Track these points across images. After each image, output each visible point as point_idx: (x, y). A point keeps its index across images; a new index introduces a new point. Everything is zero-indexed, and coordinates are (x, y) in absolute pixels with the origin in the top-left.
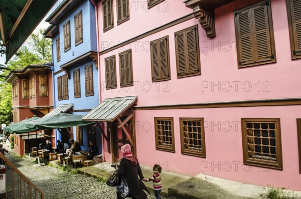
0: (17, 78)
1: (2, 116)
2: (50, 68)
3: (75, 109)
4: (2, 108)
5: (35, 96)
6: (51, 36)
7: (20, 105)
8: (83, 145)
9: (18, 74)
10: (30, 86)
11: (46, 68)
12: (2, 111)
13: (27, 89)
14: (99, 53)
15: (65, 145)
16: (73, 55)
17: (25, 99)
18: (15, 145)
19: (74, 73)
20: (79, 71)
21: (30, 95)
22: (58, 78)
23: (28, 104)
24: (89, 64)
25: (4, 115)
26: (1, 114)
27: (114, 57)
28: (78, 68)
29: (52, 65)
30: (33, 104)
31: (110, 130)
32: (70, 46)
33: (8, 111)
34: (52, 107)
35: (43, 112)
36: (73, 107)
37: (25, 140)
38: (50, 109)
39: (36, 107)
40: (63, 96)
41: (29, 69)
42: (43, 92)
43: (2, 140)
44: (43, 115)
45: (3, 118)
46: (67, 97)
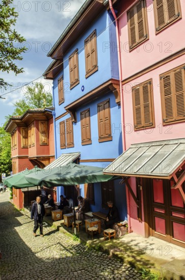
0: (16, 126)
1: (3, 165)
2: (52, 112)
3: (82, 158)
4: (2, 158)
5: (35, 144)
6: (52, 77)
7: (19, 154)
8: (94, 204)
9: (17, 121)
10: (29, 134)
11: (46, 113)
12: (2, 161)
13: (26, 137)
14: (122, 82)
15: (71, 202)
16: (83, 90)
17: (24, 148)
18: (14, 196)
19: (81, 114)
20: (89, 111)
21: (29, 143)
22: (60, 124)
23: (28, 153)
24: (105, 100)
25: (5, 164)
26: (2, 163)
27: (150, 82)
28: (87, 108)
29: (53, 109)
30: (33, 153)
31: (141, 189)
32: (78, 80)
33: (8, 161)
34: (53, 157)
35: (43, 162)
36: (80, 156)
37: (24, 192)
38: (51, 159)
39: (36, 156)
40: (67, 143)
41: (28, 115)
42: (43, 140)
43: (2, 189)
44: (44, 166)
45: (4, 168)
46: (71, 145)
